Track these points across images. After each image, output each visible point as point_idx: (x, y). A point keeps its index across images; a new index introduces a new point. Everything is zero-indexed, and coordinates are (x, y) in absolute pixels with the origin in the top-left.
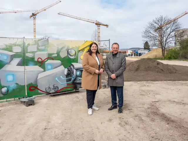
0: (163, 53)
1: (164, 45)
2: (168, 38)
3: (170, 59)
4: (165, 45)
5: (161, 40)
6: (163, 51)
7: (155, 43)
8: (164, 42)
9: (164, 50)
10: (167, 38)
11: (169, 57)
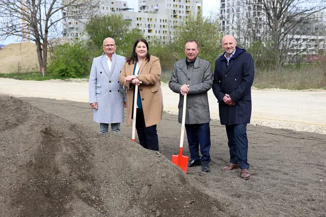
0: (40, 56)
1: (44, 32)
2: (53, 11)
3: (63, 76)
4: (46, 31)
5: (34, 13)
6: (40, 50)
7: (14, 23)
8: (43, 23)
9: (45, 46)
10: (51, 9)
11: (62, 71)
